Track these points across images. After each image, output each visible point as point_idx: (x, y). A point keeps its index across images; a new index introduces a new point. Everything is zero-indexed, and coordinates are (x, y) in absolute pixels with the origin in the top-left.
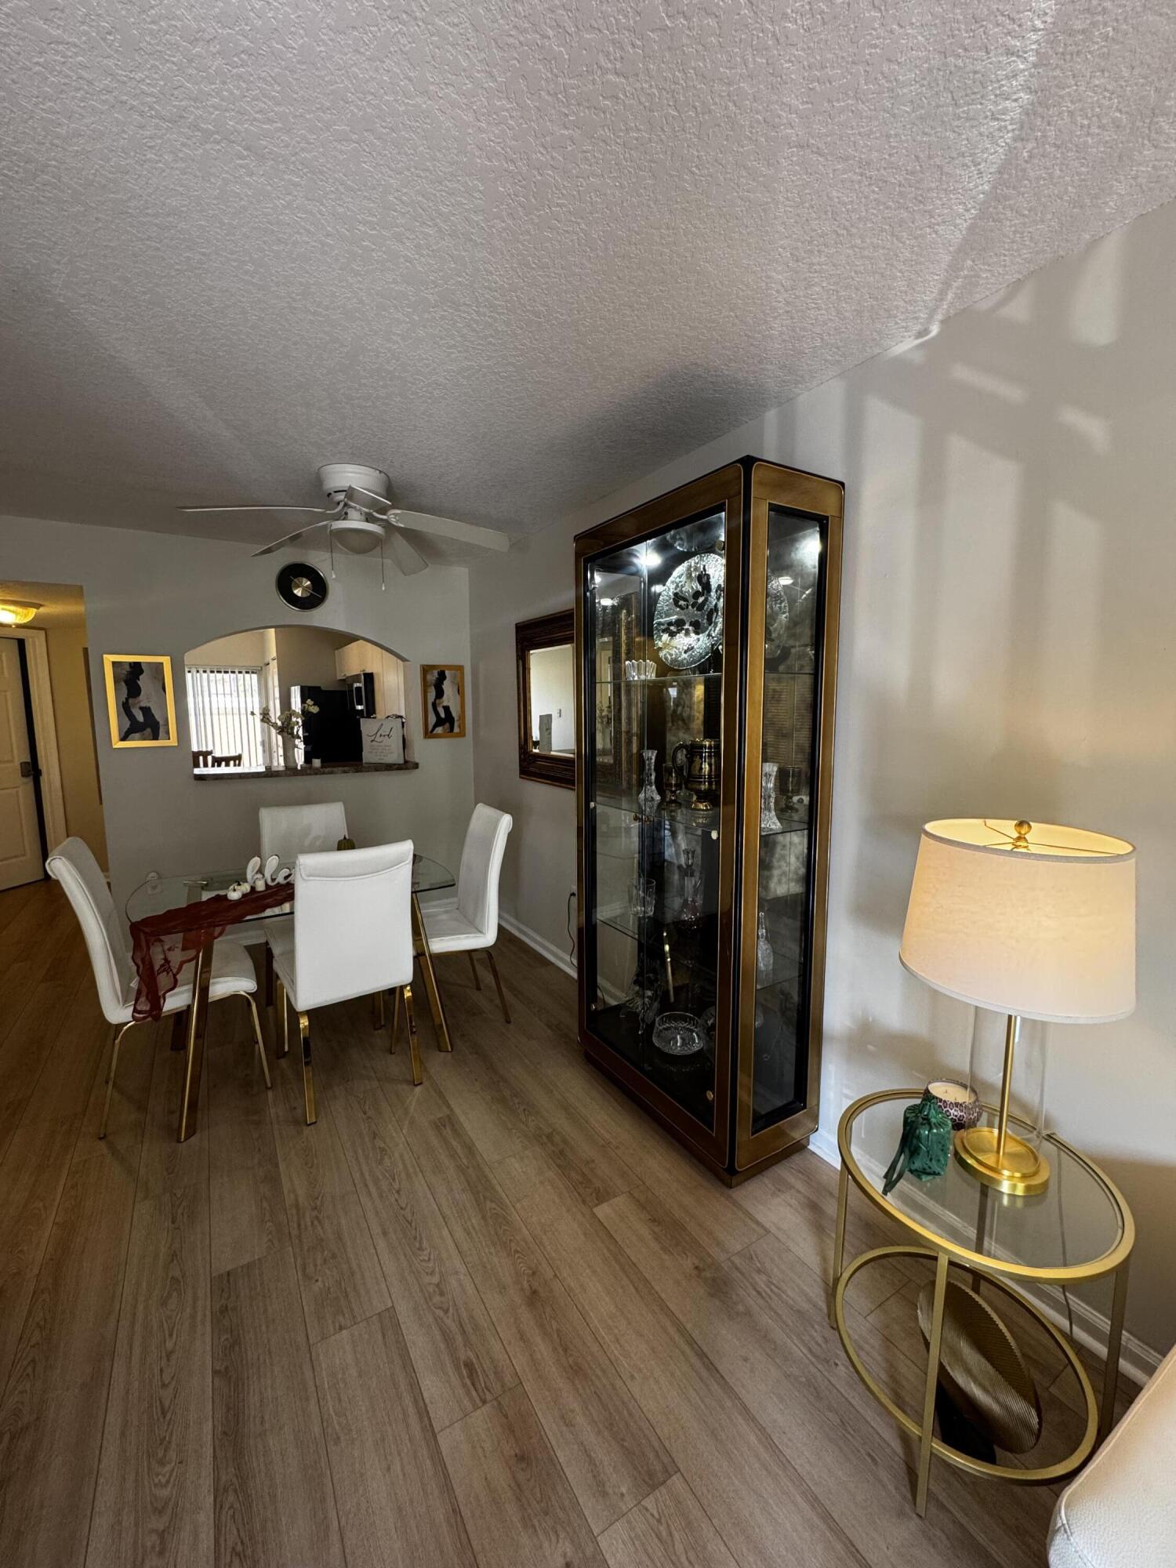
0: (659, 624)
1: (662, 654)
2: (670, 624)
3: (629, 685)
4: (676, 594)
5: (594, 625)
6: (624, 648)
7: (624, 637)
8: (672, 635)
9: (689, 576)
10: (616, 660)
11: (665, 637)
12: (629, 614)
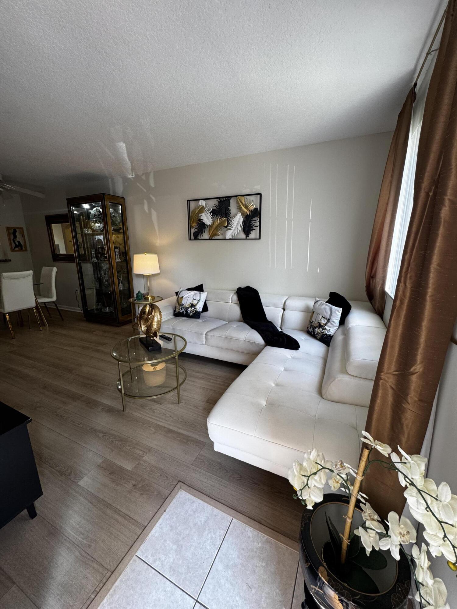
0: (91, 221)
1: (93, 227)
2: (94, 221)
3: (85, 234)
4: (94, 214)
5: (74, 219)
6: (83, 225)
7: (82, 223)
8: (95, 223)
9: (97, 211)
10: (81, 228)
11: (93, 224)
12: (83, 217)
